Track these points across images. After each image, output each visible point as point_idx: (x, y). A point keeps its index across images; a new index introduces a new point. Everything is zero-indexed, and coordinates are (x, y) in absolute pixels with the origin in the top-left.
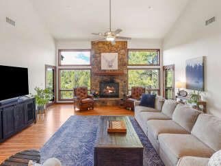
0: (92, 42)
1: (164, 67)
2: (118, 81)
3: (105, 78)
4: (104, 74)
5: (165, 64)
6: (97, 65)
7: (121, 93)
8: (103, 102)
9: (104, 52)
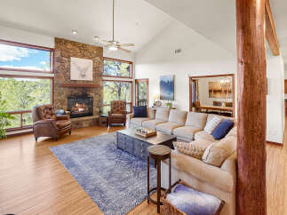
0: (56, 39)
1: (136, 80)
2: (92, 94)
3: (76, 92)
4: (74, 85)
5: (137, 78)
6: (64, 73)
7: (96, 109)
8: (78, 123)
9: (75, 56)
